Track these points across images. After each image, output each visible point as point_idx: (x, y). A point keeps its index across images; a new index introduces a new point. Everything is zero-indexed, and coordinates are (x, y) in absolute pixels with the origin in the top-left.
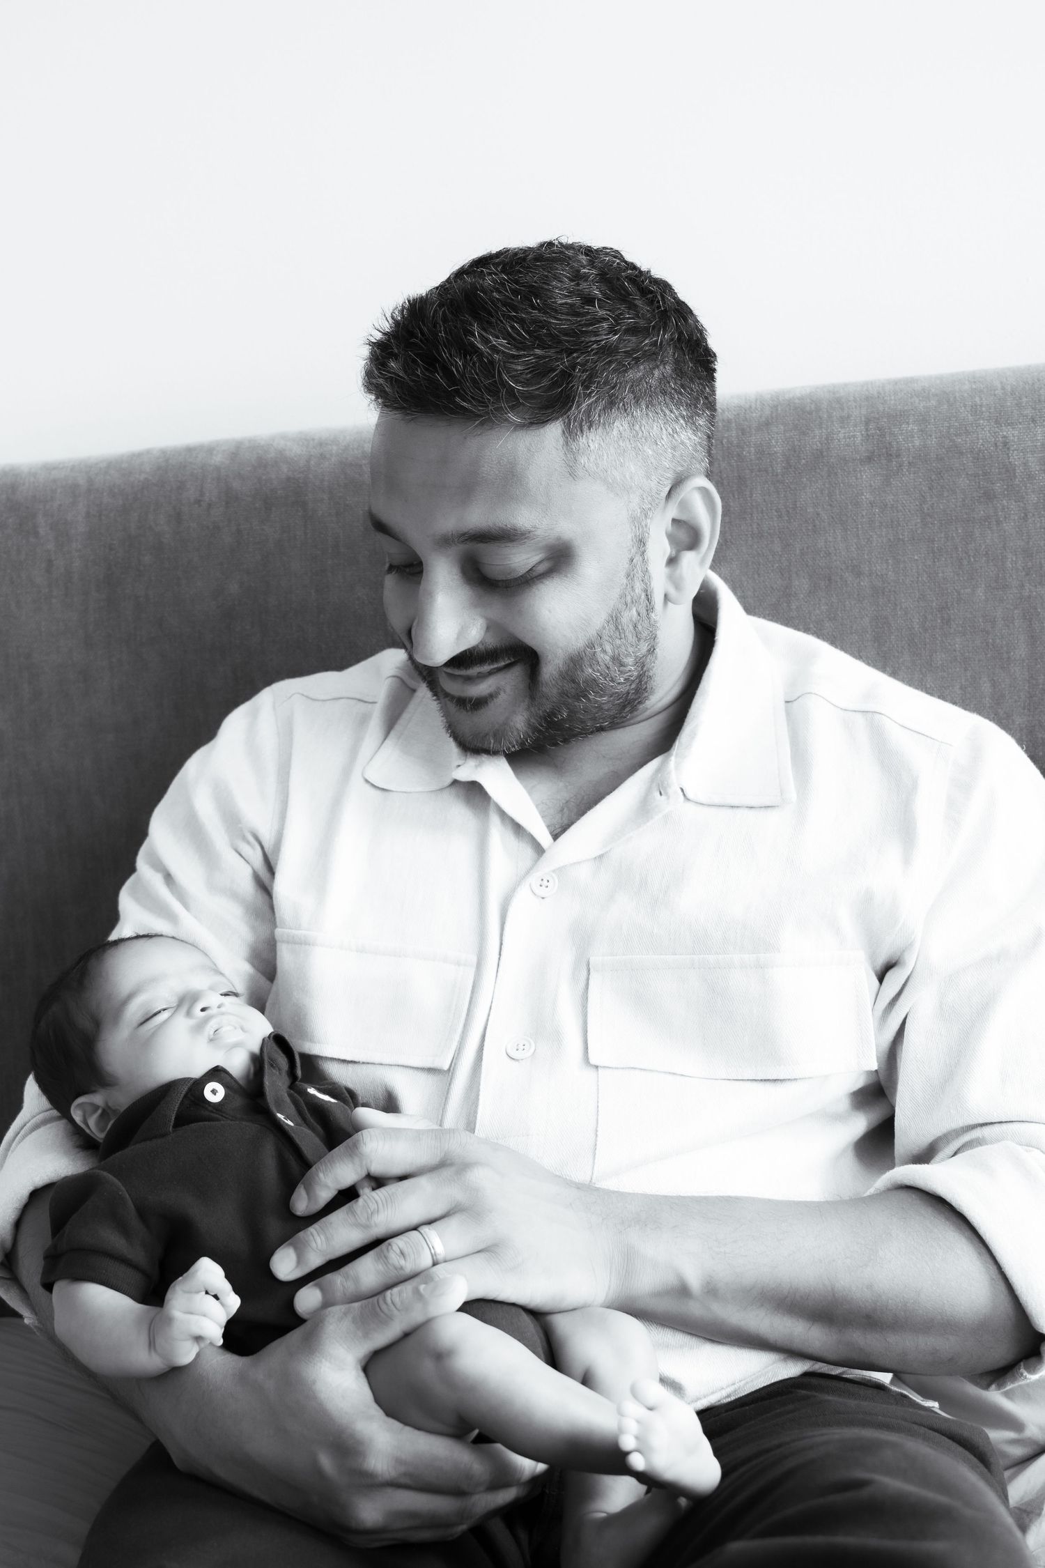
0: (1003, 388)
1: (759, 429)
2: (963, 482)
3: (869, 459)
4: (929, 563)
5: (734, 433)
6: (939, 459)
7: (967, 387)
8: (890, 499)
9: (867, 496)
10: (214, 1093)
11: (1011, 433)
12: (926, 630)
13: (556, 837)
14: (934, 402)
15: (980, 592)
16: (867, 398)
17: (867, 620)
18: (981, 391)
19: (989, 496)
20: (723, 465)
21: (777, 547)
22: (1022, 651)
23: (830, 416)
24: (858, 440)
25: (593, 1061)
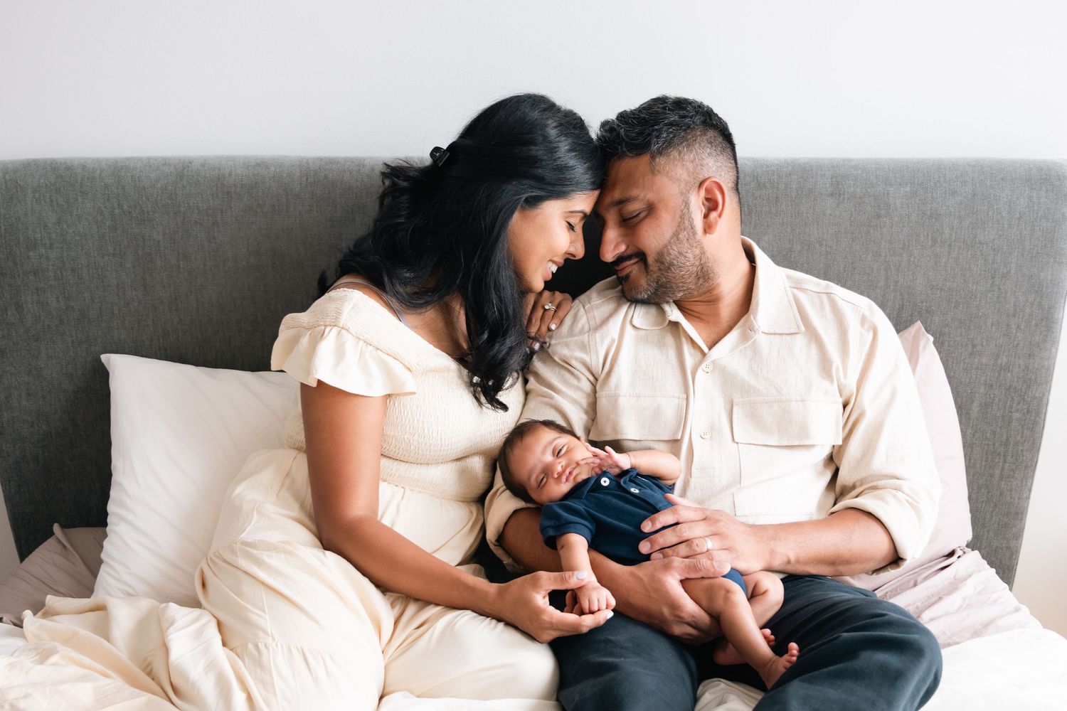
0: (889, 169)
1: (786, 176)
2: (869, 209)
3: (832, 195)
4: (850, 242)
5: (776, 177)
6: (861, 198)
7: (874, 166)
8: (838, 213)
9: (829, 211)
10: (605, 482)
11: (891, 189)
12: (845, 271)
13: (710, 348)
14: (860, 172)
15: (869, 257)
16: (833, 167)
17: (822, 265)
18: (880, 169)
19: (879, 216)
20: (770, 191)
21: (789, 230)
22: (882, 284)
23: (817, 174)
24: (828, 186)
25: (736, 440)
